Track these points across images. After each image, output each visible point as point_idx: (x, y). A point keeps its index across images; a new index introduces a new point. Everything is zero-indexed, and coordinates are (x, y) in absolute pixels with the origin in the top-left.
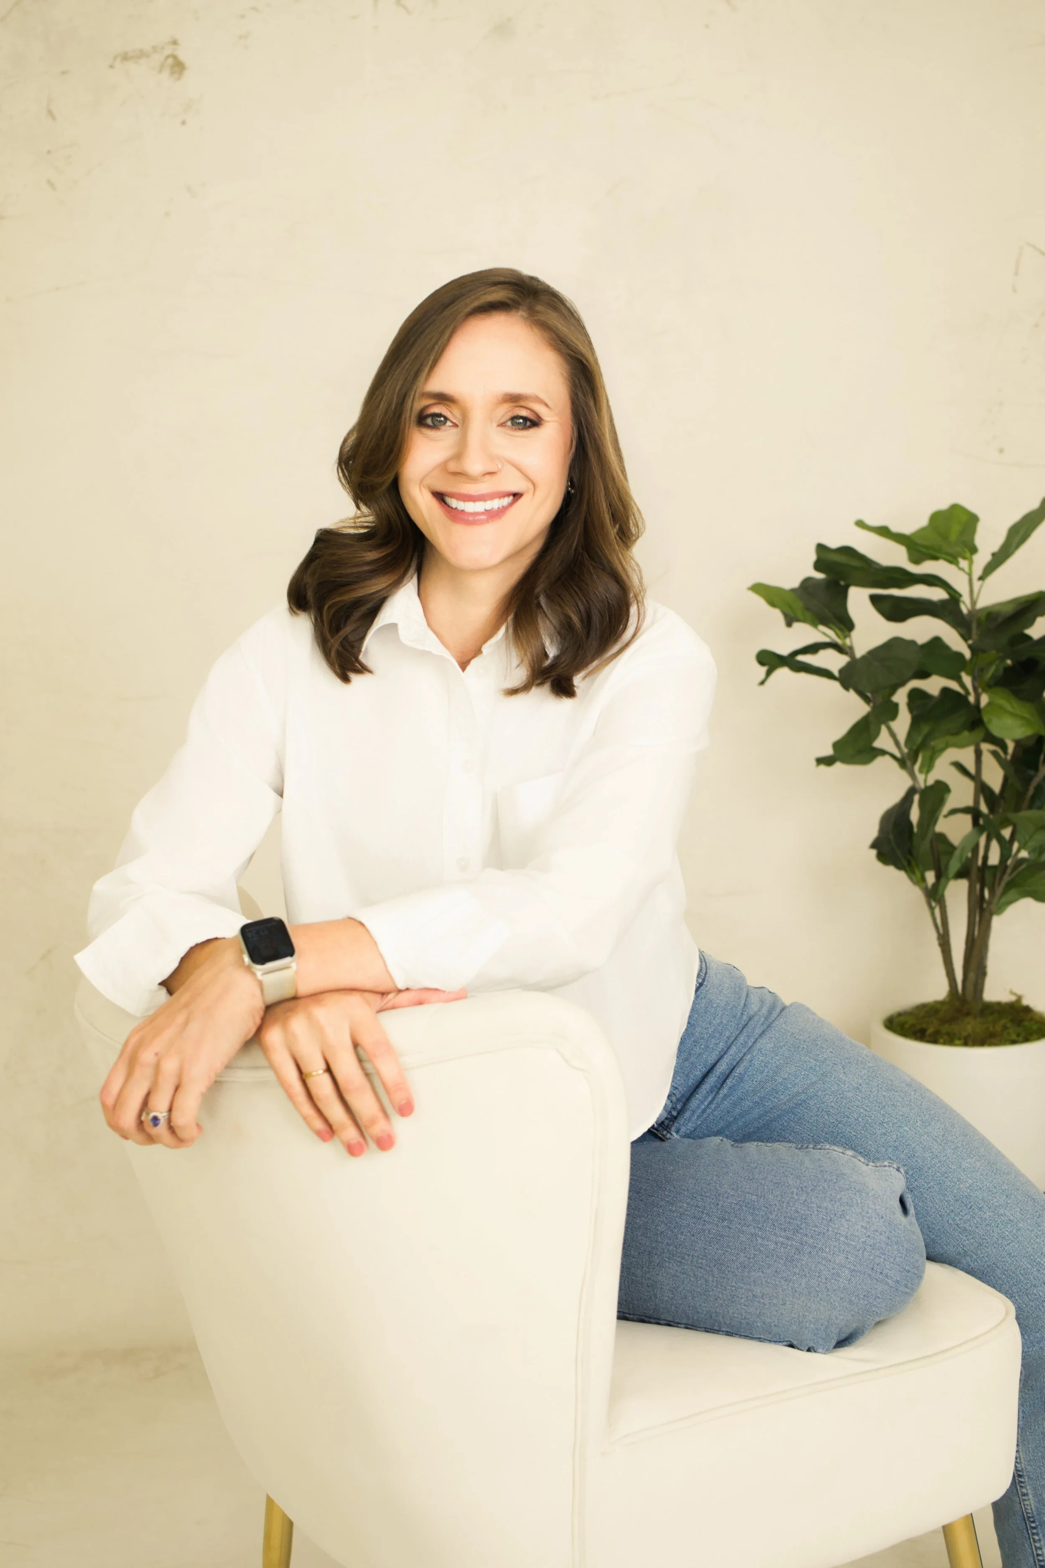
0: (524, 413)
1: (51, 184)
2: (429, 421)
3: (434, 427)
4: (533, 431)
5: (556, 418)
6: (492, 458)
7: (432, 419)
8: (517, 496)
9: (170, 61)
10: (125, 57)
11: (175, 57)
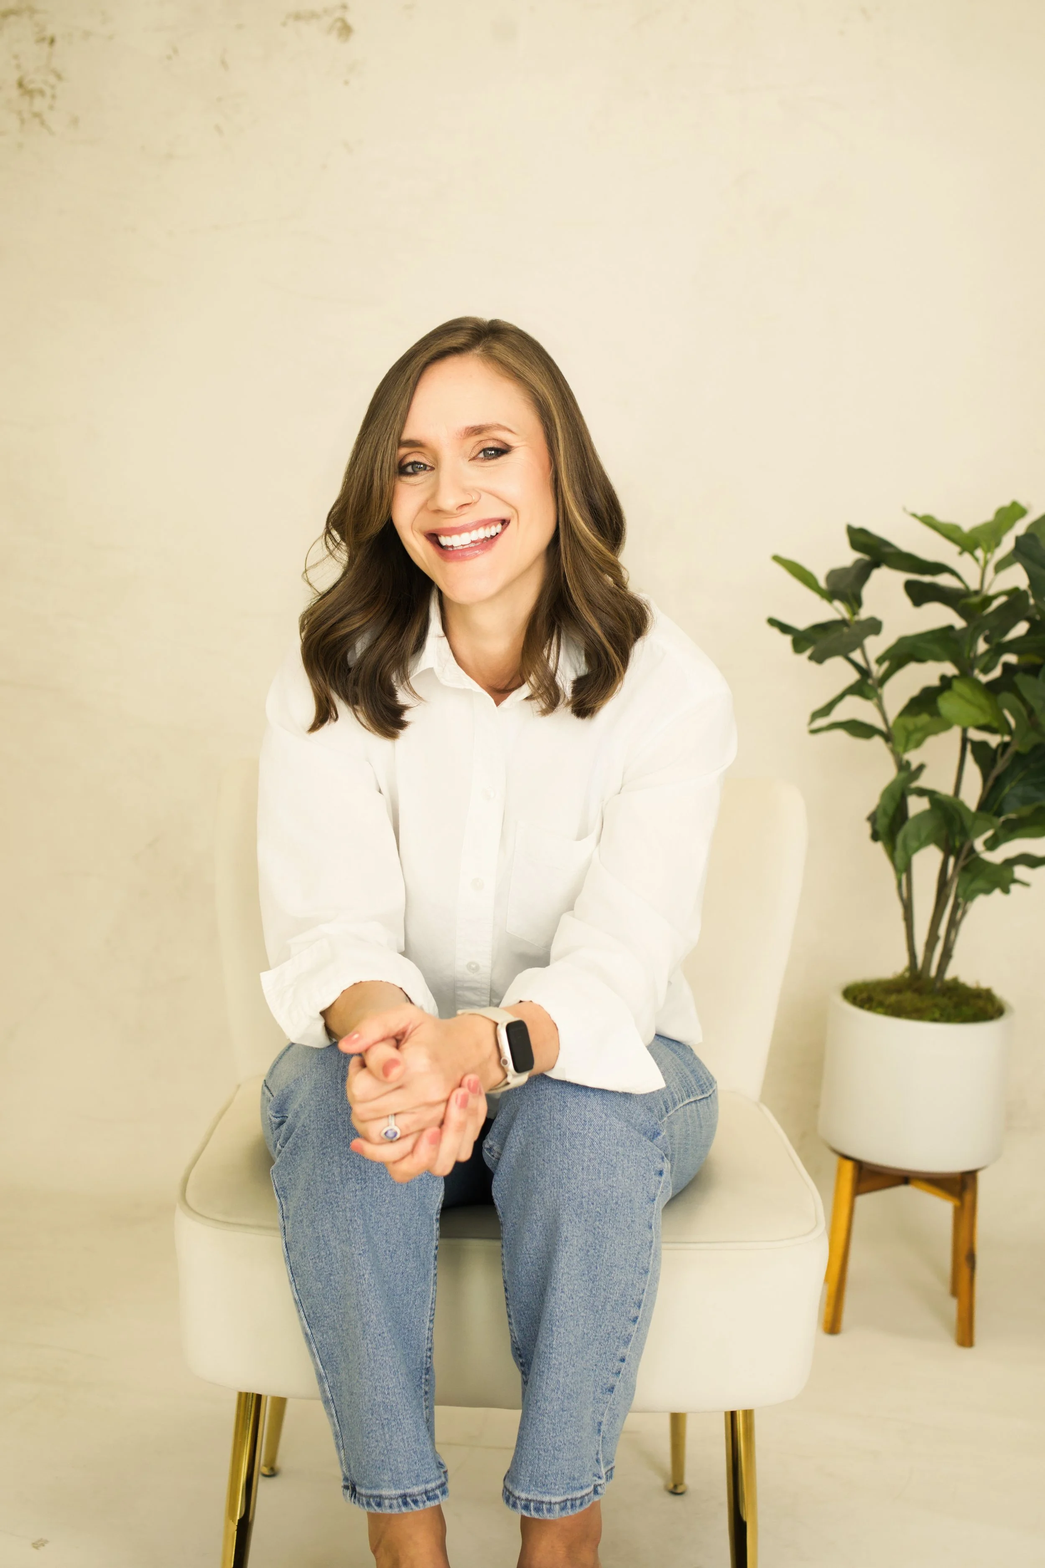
0: (491, 444)
1: (218, 129)
2: (409, 469)
3: (414, 473)
4: (503, 459)
5: (524, 443)
6: (465, 491)
7: (412, 467)
8: (504, 522)
9: (339, 24)
10: (298, 17)
11: (343, 21)
